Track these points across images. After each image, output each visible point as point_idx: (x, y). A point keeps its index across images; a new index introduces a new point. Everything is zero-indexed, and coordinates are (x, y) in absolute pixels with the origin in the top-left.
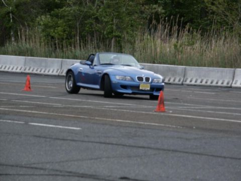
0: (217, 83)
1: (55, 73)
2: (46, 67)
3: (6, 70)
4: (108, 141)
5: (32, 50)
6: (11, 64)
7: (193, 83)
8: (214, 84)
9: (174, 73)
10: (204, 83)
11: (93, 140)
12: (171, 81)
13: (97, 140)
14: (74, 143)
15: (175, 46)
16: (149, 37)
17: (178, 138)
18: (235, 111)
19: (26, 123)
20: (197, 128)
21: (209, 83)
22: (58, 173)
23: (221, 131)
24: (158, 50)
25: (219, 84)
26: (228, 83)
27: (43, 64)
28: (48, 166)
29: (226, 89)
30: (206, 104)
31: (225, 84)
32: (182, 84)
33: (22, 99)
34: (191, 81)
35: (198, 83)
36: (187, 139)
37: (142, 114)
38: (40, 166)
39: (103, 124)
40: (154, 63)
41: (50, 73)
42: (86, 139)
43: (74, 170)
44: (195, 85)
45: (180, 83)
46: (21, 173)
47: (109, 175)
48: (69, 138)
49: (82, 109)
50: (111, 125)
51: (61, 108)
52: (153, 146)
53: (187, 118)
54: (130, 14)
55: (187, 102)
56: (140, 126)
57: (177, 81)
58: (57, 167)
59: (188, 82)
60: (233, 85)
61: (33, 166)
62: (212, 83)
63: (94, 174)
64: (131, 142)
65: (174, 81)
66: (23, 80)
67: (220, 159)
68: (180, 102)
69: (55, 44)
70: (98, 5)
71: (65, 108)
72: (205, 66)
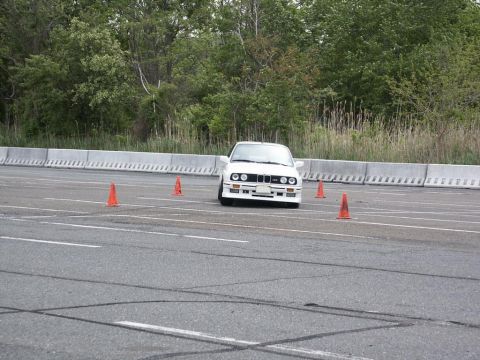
0: (406, 182)
1: (207, 173)
2: (196, 166)
3: (149, 170)
4: (284, 257)
5: (179, 146)
6: (154, 163)
7: (376, 182)
8: (402, 183)
9: (353, 170)
10: (389, 182)
11: (264, 255)
12: (350, 180)
13: (271, 256)
14: (242, 260)
15: (354, 137)
16: (321, 127)
17: (370, 251)
18: (436, 216)
19: (181, 235)
20: (393, 239)
21: (396, 182)
22: (227, 299)
23: (422, 242)
24: (333, 142)
25: (409, 183)
26: (419, 182)
27: (194, 162)
28: (213, 290)
29: (418, 189)
30: (397, 208)
31: (416, 183)
32: (364, 184)
33: (173, 206)
34: (374, 180)
35: (383, 182)
36: (381, 253)
37: (322, 222)
38: (204, 290)
39: (275, 236)
40: (328, 158)
41: (202, 173)
42: (256, 255)
43: (247, 295)
44: (379, 185)
45: (361, 182)
46: (182, 299)
47: (291, 300)
48: (236, 254)
49: (246, 216)
50: (286, 237)
51: (222, 216)
52: (341, 262)
53: (377, 226)
54: (297, 100)
55: (374, 206)
56: (321, 238)
57: (356, 180)
58: (225, 291)
59: (370, 181)
60: (426, 184)
61: (195, 290)
62: (400, 181)
63: (272, 299)
64: (312, 258)
65: (353, 179)
66: (172, 181)
67: (427, 278)
68: (366, 206)
69: (208, 138)
70: (258, 90)
71: (226, 215)
72: (390, 161)
